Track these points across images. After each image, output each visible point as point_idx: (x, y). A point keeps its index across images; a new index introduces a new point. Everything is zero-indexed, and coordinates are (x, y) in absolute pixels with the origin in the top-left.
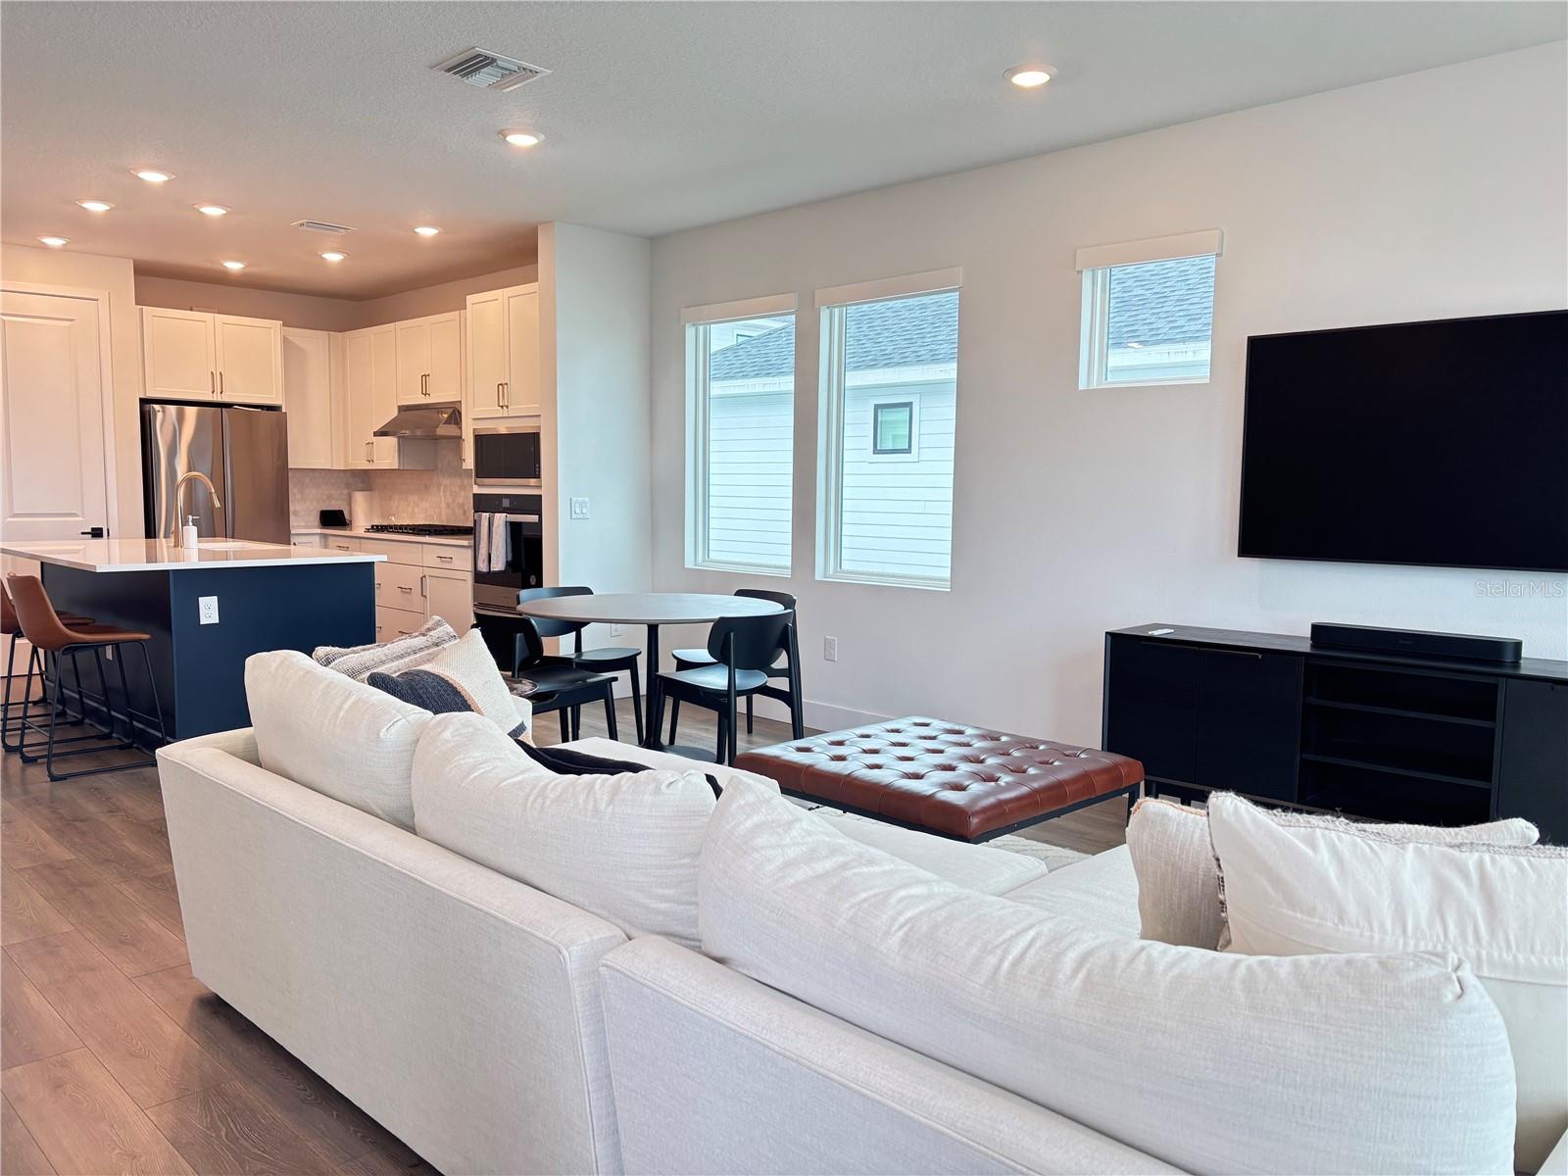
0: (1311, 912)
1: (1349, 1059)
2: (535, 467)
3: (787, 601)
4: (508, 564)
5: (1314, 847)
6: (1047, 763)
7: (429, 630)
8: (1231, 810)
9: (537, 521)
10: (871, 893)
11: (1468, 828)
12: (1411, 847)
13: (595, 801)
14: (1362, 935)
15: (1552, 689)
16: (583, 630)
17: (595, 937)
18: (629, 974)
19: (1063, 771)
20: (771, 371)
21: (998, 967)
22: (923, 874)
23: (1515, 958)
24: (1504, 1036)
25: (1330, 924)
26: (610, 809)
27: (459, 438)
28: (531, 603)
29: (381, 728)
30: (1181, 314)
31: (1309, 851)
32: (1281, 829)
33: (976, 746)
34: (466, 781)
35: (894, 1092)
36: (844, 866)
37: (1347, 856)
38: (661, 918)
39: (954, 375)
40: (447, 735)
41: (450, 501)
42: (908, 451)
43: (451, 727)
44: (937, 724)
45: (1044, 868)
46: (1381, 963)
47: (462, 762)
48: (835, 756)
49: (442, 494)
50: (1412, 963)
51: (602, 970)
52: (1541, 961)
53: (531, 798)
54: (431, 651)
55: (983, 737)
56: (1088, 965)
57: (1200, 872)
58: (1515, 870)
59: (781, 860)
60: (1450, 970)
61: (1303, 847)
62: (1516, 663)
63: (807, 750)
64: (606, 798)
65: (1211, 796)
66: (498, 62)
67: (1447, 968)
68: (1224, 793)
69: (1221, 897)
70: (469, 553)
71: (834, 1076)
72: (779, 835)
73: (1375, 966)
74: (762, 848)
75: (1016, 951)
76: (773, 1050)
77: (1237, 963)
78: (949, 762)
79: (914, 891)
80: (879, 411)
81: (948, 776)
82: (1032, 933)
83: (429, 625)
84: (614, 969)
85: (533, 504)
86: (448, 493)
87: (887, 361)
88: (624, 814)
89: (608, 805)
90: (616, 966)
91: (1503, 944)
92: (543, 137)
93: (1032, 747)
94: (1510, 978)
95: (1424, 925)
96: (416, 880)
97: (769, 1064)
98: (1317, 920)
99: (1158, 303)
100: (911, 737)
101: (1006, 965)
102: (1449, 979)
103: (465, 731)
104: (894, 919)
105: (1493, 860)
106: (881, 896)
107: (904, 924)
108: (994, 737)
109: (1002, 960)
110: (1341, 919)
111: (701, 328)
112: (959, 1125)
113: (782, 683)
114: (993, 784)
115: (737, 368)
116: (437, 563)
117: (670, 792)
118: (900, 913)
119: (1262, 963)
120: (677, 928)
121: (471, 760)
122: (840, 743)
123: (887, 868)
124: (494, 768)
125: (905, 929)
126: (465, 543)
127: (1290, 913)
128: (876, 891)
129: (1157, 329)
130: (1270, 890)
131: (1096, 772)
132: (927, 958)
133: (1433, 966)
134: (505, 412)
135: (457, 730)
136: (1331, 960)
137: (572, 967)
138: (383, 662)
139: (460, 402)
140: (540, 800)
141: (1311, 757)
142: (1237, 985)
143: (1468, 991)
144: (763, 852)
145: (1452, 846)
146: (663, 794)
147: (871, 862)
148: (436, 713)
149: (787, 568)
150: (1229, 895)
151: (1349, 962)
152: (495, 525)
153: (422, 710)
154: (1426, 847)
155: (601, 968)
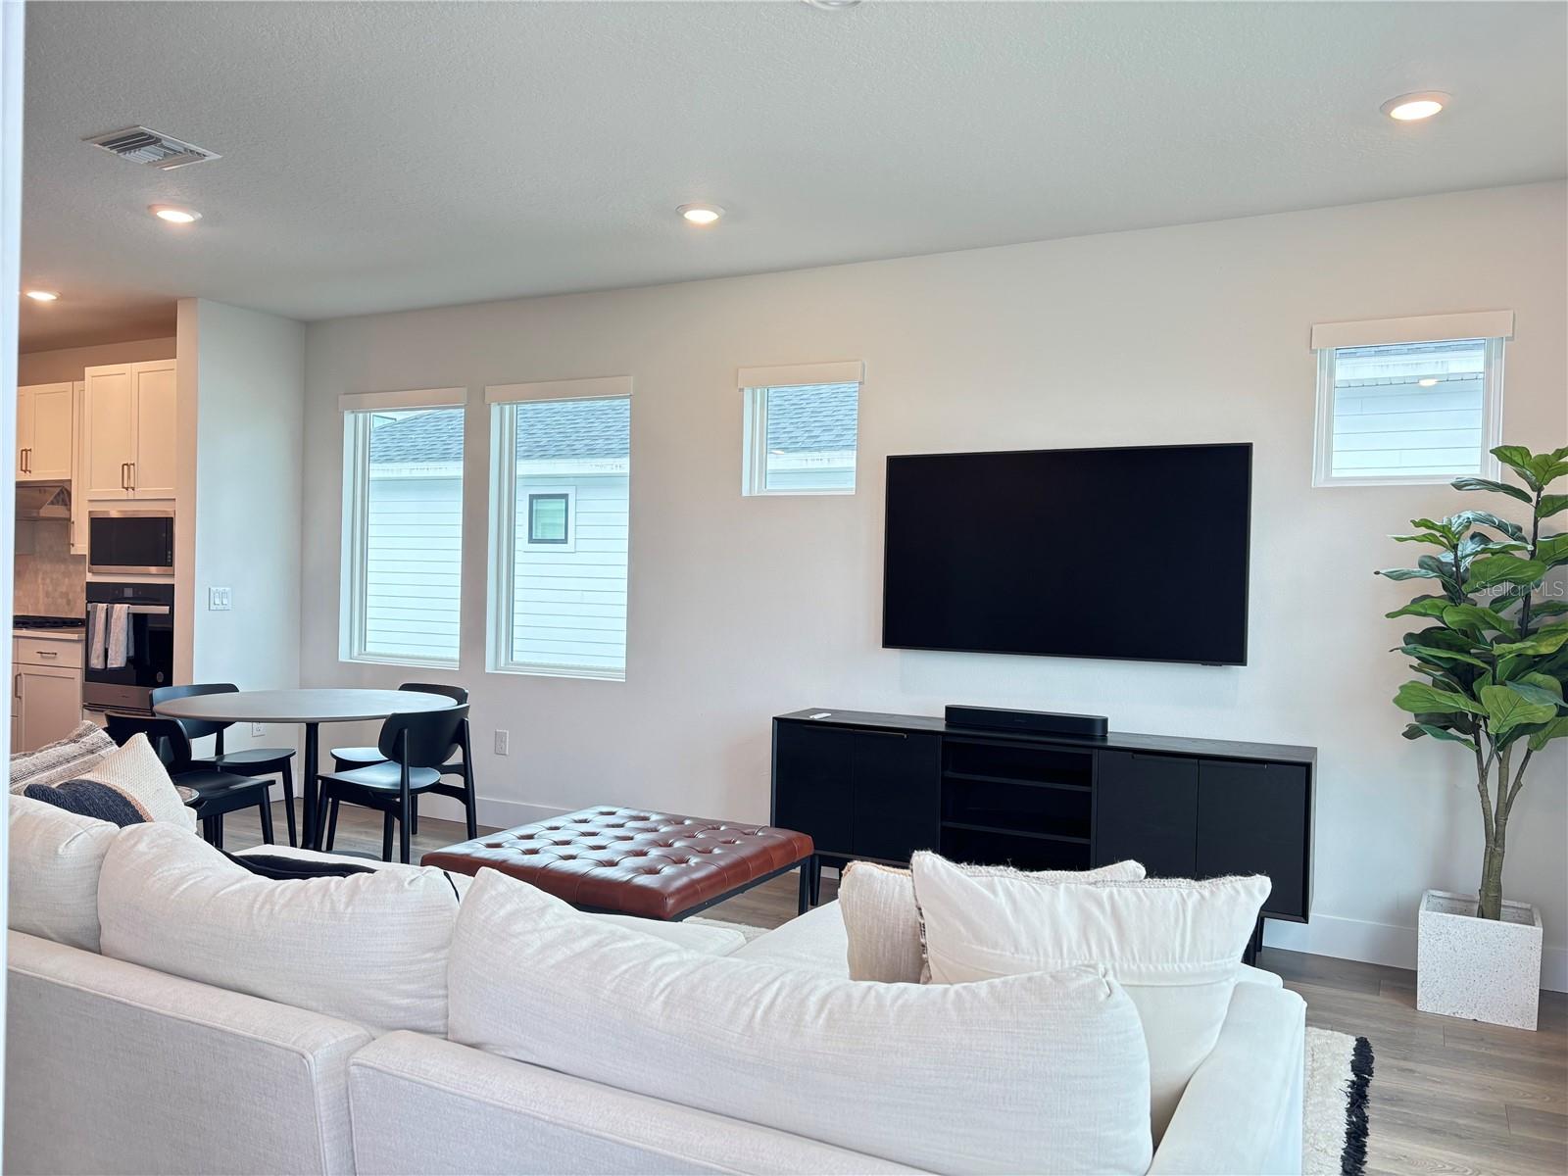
0: (995, 946)
1: (1035, 1053)
2: (166, 555)
3: (460, 695)
4: (129, 660)
5: (994, 892)
6: (729, 842)
7: (80, 736)
8: (930, 866)
9: (168, 612)
10: (631, 964)
11: (1096, 870)
12: (1062, 887)
13: (332, 902)
14: (1031, 961)
15: (1133, 757)
16: (226, 731)
17: (340, 1038)
18: (385, 1069)
19: (744, 849)
20: (417, 456)
21: (753, 1016)
22: (670, 945)
23: (1139, 967)
24: (1139, 1024)
25: (1008, 954)
26: (350, 910)
27: (66, 523)
28: (166, 702)
29: (60, 844)
30: (817, 424)
31: (992, 897)
32: (968, 878)
33: (662, 831)
34: (175, 894)
35: (664, 1140)
36: (599, 944)
37: (1018, 897)
38: (402, 1014)
39: (627, 470)
40: (142, 847)
41: (50, 589)
42: (565, 541)
43: (145, 838)
44: (621, 812)
45: (742, 938)
46: (1052, 977)
47: (165, 874)
48: (528, 850)
49: (40, 581)
50: (1074, 975)
51: (353, 1070)
52: (1156, 968)
53: (257, 906)
54: (86, 758)
55: (668, 821)
56: (829, 1006)
57: (901, 923)
58: (1134, 899)
59: (539, 943)
60: (1101, 977)
61: (986, 892)
62: (1104, 737)
63: (498, 846)
64: (344, 900)
65: (914, 855)
66: (163, 142)
67: (1098, 975)
68: (924, 852)
69: (923, 941)
70: (80, 648)
71: (607, 1135)
72: (535, 921)
73: (1049, 979)
74: (520, 934)
75: (766, 1000)
76: (544, 1120)
77: (946, 991)
78: (640, 848)
79: (667, 959)
80: (535, 501)
81: (640, 861)
82: (777, 985)
83: (80, 730)
84: (366, 1067)
85: (165, 594)
86: (48, 581)
87: (542, 453)
88: (364, 913)
89: (347, 906)
90: (369, 1063)
91: (1130, 958)
92: (200, 215)
93: (714, 829)
94: (1136, 983)
95: (1075, 948)
96: (119, 1002)
97: (539, 1135)
98: (998, 952)
99: (796, 414)
100: (599, 826)
101: (759, 1013)
102: (1102, 983)
103: (162, 842)
104: (654, 985)
105: (1119, 892)
106: (640, 967)
107: (663, 990)
108: (679, 821)
109: (756, 1008)
110: (1016, 949)
111: (361, 416)
112: (726, 1159)
113: (456, 781)
114: (684, 865)
115: (380, 452)
116: (38, 659)
117: (413, 889)
118: (660, 979)
119: (965, 988)
120: (418, 1023)
121: (177, 871)
122: (530, 837)
123: (638, 942)
124: (205, 878)
125: (666, 992)
126: (75, 637)
127: (979, 948)
128: (635, 962)
129: (796, 437)
130: (962, 929)
131: (775, 848)
132: (689, 1016)
133: (1090, 975)
134: (131, 494)
135: (152, 842)
136: (1016, 979)
137: (316, 1070)
138: (33, 773)
139: (70, 481)
140: (268, 906)
141: (950, 824)
142: (949, 1006)
143: (1115, 991)
144: (521, 938)
145: (1090, 884)
146: (407, 891)
147: (624, 938)
148: (121, 826)
149: (453, 660)
150: (928, 939)
151: (1030, 979)
152: (114, 616)
153: (104, 822)
154: (1073, 886)
155: (352, 1068)
